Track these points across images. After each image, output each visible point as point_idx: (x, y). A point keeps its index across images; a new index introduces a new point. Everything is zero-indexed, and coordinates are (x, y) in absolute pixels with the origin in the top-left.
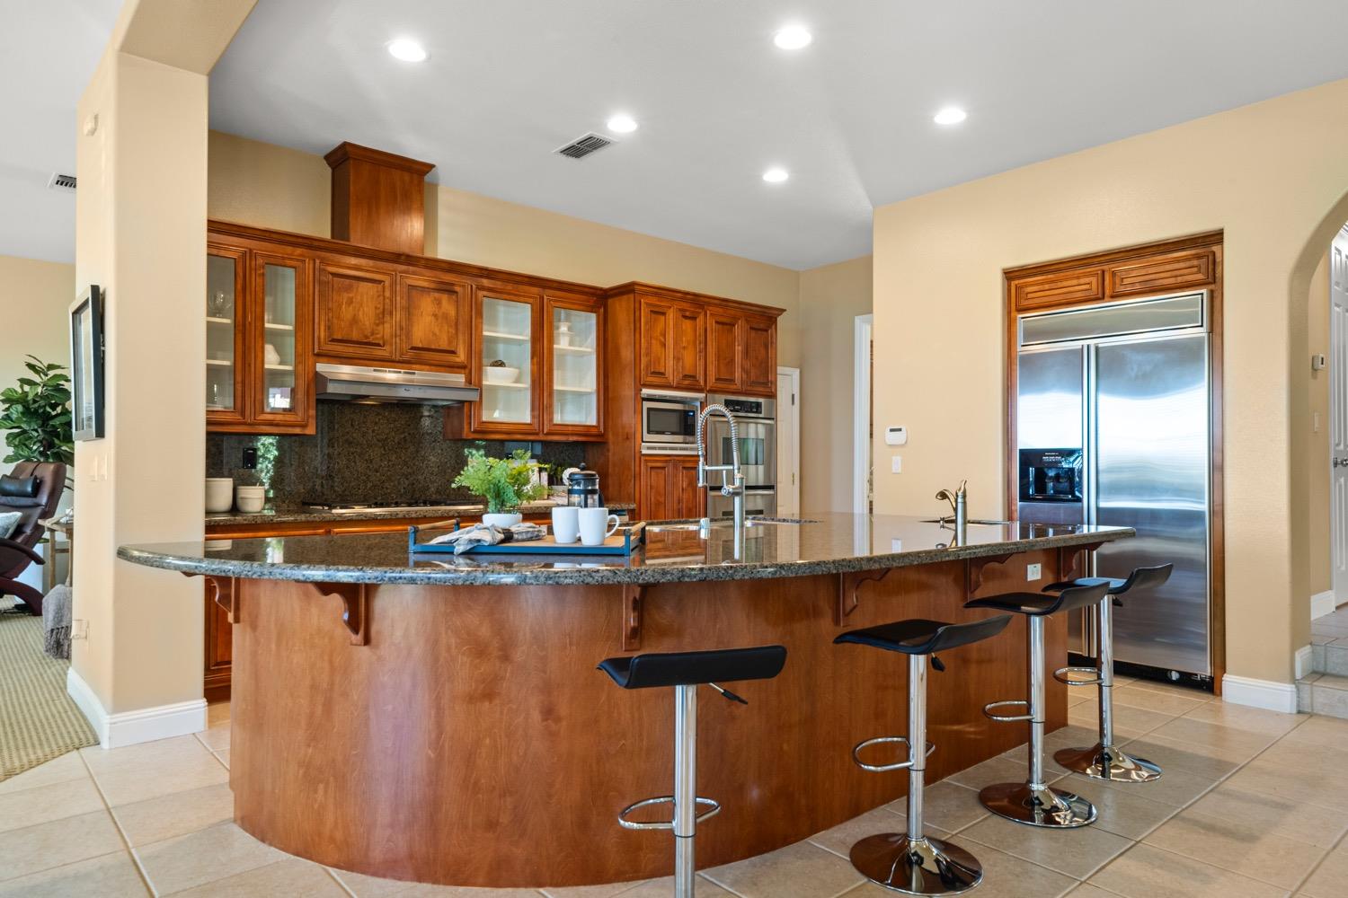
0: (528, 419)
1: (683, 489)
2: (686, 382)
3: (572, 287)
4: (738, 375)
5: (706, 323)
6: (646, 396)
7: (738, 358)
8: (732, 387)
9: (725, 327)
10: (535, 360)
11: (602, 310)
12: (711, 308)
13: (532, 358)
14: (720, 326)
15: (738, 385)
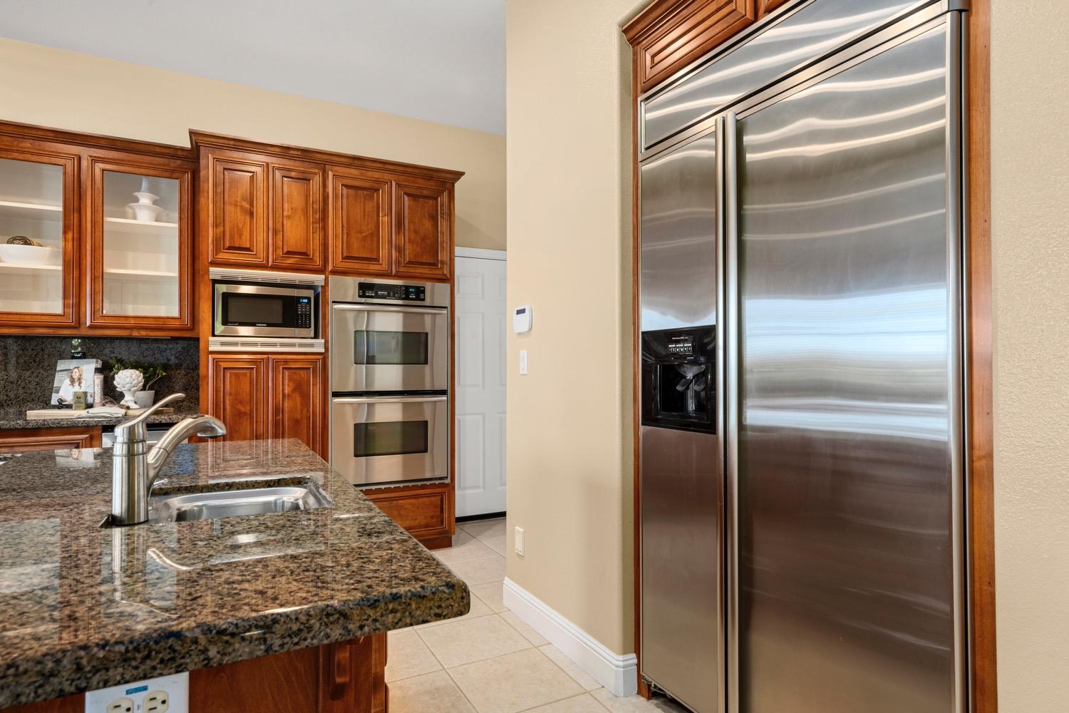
0: (58, 309)
1: (284, 395)
2: (291, 261)
3: (133, 145)
4: (383, 253)
5: (325, 186)
6: (218, 278)
7: (384, 233)
8: (373, 267)
9: (360, 192)
10: (70, 236)
11: (188, 176)
12: (335, 168)
13: (65, 232)
14: (351, 192)
15: (384, 266)
